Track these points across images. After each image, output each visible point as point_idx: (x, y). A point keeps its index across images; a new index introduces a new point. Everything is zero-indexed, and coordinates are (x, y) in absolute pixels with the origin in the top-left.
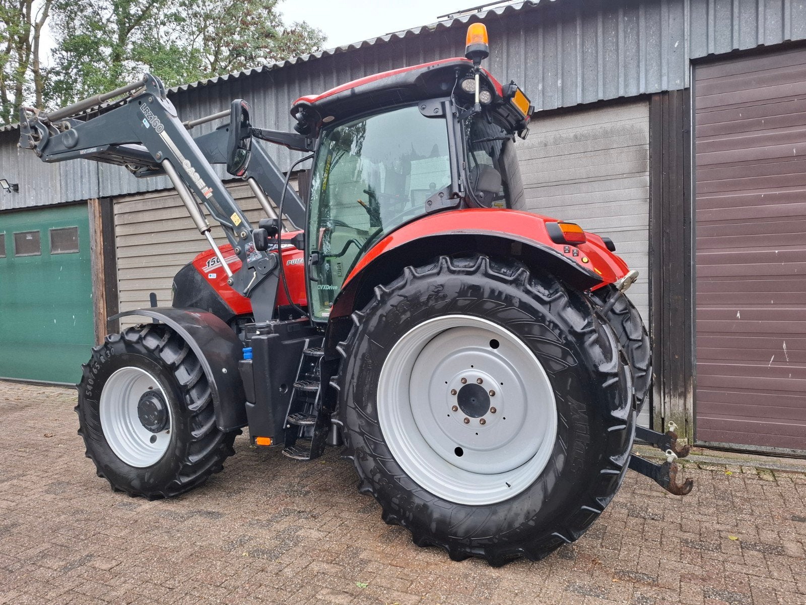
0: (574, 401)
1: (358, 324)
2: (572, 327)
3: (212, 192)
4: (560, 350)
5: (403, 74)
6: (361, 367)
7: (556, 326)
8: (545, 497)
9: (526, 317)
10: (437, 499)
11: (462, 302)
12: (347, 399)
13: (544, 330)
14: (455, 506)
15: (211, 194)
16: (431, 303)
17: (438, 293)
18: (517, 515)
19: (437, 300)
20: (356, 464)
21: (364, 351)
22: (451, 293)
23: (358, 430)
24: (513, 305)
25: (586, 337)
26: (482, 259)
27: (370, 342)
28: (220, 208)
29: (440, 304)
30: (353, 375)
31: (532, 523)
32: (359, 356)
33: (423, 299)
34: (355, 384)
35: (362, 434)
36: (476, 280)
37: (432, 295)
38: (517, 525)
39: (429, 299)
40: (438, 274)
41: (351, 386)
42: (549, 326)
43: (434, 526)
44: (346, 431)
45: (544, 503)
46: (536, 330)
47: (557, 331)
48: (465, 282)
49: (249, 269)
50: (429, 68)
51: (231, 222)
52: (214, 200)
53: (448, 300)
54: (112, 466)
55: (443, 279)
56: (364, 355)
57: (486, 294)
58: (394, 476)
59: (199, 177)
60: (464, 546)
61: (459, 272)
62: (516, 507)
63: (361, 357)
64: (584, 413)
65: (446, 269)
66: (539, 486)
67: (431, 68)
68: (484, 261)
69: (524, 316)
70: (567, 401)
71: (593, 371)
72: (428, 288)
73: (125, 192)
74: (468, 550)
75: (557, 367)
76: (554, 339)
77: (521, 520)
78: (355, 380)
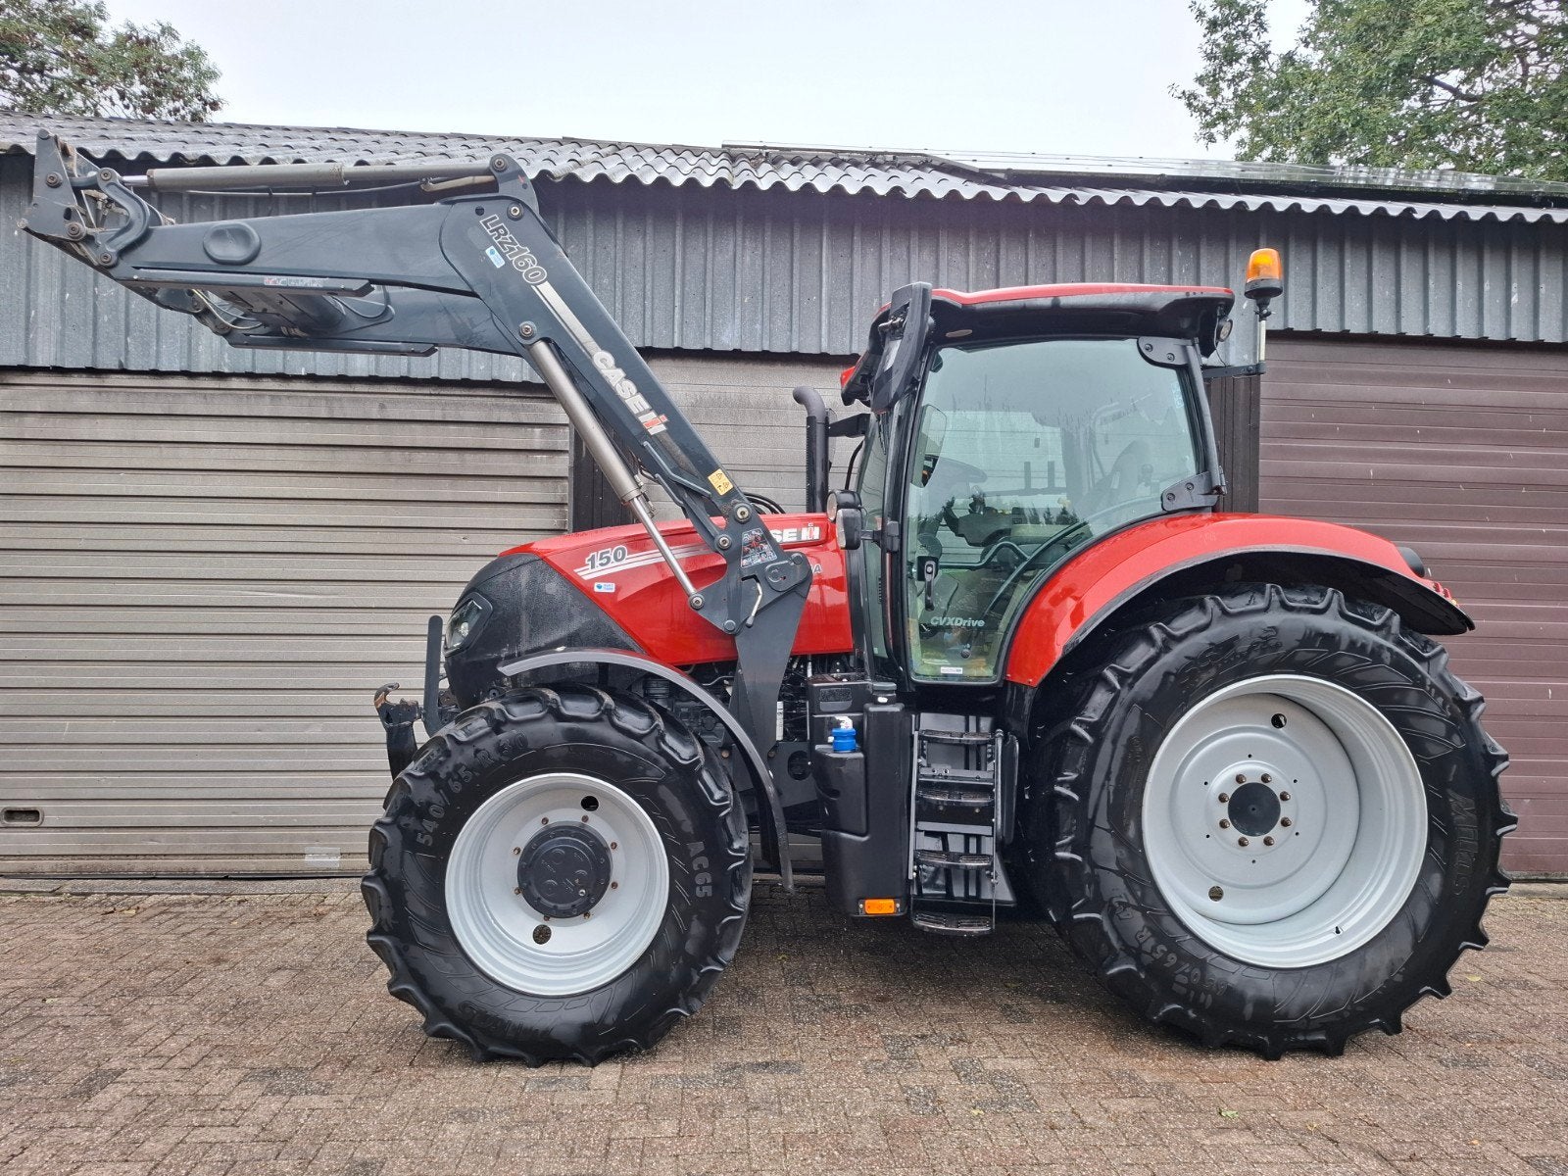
0: (1458, 797)
1: (1118, 687)
2: (1457, 694)
3: (666, 424)
4: (1443, 726)
5: (1147, 295)
6: (1124, 759)
7: (1439, 693)
8: (1416, 937)
9: (1399, 680)
10: (1243, 967)
11: (1303, 654)
12: (1094, 817)
13: (1424, 698)
14: (1274, 973)
15: (663, 428)
16: (1253, 655)
17: (1267, 641)
18: (1376, 970)
19: (1263, 651)
20: (1107, 927)
21: (1132, 732)
22: (1289, 641)
23: (1114, 867)
24: (1382, 661)
25: (1472, 708)
26: (1334, 592)
27: (1142, 716)
28: (684, 456)
29: (1269, 656)
30: (1109, 773)
31: (1399, 978)
32: (1123, 741)
33: (1242, 647)
34: (1112, 789)
35: (1121, 873)
36: (1329, 623)
37: (1258, 643)
38: (1378, 985)
39: (1251, 649)
40: (1266, 610)
41: (1105, 793)
42: (1430, 692)
43: (1249, 1009)
44: (1088, 870)
45: (1416, 946)
46: (1412, 699)
47: (1440, 700)
48: (1311, 625)
49: (743, 579)
50: (1187, 294)
51: (710, 486)
52: (669, 440)
53: (1281, 651)
54: (483, 1002)
55: (1276, 618)
56: (1130, 739)
57: (1344, 644)
58: (1175, 938)
59: (634, 389)
60: (1295, 1031)
61: (1300, 610)
62: (1371, 957)
63: (1125, 743)
64: (1471, 811)
65: (1278, 604)
66: (1402, 924)
67: (1191, 295)
68: (1334, 597)
69: (1396, 677)
70: (1446, 797)
71: (1482, 754)
72: (1251, 632)
73: (41, 361)
74: (1301, 1038)
75: (1436, 751)
76: (1436, 710)
77: (1383, 975)
78: (1113, 782)
